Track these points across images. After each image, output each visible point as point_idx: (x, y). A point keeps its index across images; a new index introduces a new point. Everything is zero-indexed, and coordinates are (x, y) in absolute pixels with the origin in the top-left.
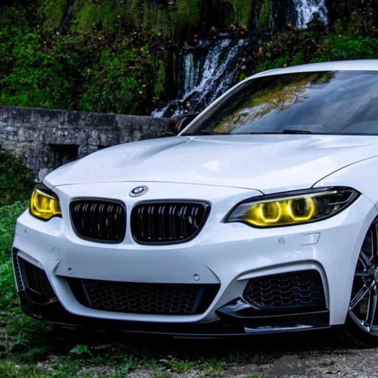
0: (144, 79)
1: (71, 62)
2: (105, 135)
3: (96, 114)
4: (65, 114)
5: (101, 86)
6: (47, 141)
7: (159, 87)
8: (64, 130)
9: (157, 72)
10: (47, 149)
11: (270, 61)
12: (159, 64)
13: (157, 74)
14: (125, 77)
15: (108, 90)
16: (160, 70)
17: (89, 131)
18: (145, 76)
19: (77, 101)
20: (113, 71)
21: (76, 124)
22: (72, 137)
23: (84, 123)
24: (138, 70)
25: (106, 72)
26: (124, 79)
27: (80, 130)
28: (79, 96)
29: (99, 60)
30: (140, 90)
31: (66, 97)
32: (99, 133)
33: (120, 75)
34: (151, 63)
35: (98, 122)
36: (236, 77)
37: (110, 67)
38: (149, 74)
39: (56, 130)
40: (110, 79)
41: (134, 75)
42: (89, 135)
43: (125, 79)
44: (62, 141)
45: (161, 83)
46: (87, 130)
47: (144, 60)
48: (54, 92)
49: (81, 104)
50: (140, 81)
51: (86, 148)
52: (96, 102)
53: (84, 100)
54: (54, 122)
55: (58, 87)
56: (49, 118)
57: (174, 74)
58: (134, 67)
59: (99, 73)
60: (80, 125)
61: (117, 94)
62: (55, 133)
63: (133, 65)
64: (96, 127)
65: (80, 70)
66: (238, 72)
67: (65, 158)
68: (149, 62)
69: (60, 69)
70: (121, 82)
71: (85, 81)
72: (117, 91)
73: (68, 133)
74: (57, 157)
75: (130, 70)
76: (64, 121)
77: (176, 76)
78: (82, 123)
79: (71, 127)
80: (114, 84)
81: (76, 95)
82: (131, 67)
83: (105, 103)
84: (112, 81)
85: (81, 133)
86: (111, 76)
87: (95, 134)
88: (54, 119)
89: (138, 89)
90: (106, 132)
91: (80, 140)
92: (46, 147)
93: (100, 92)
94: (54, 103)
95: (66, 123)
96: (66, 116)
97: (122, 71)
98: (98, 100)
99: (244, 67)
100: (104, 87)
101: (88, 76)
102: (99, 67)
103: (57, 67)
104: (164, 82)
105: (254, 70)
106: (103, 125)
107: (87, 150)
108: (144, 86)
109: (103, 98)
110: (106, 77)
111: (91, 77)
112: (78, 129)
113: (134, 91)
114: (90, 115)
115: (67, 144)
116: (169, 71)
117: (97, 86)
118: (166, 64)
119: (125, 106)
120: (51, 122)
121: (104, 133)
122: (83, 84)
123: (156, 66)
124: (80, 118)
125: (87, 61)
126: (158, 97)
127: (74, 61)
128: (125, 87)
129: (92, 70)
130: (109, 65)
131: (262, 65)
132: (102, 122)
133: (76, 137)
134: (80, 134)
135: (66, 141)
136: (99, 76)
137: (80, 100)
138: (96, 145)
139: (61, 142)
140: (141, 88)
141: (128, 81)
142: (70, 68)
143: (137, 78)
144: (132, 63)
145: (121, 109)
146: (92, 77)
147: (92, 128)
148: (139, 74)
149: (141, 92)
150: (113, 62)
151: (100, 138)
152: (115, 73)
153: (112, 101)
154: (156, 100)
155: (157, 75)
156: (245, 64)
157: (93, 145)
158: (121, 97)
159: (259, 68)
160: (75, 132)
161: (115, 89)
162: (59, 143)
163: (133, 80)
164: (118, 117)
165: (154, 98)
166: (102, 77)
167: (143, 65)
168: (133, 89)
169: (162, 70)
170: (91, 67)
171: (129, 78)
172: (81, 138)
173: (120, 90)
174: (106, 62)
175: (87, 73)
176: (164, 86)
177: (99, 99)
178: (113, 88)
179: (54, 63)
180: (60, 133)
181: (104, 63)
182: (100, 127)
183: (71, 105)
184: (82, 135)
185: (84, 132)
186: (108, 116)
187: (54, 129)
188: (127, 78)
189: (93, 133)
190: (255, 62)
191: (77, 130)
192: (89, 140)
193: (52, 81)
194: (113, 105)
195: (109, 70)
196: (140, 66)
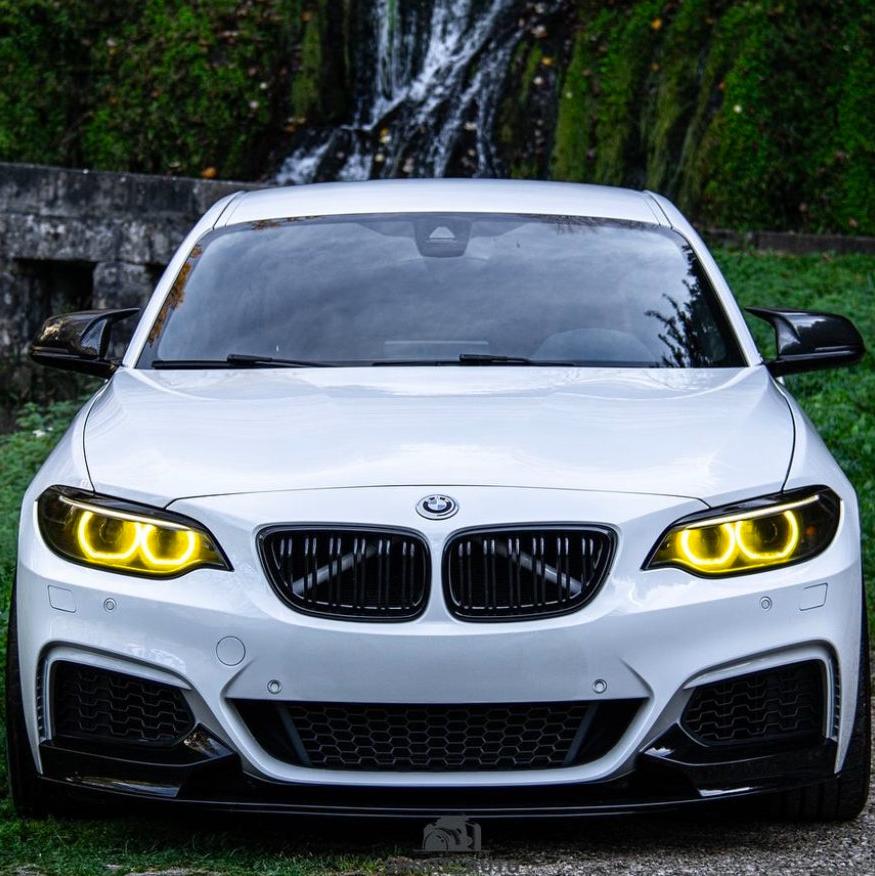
0: (262, 67)
1: (63, 18)
2: (165, 235)
3: (141, 178)
4: (57, 179)
5: (145, 87)
6: (11, 249)
7: (304, 90)
8: (55, 222)
9: (299, 47)
10: (12, 273)
11: (615, 12)
12: (304, 23)
13: (299, 51)
14: (210, 61)
15: (165, 99)
16: (307, 39)
17: (123, 224)
18: (265, 60)
19: (81, 129)
20: (177, 45)
21: (87, 204)
22: (77, 240)
23: (108, 201)
24: (246, 42)
25: (160, 48)
26: (207, 66)
27: (98, 221)
28: (86, 115)
29: (139, 13)
30: (253, 99)
31: (51, 118)
32: (149, 229)
33: (197, 56)
34: (282, 21)
35: (145, 201)
36: (519, 59)
37: (169, 34)
38: (277, 51)
39: (34, 220)
40: (169, 67)
41: (235, 56)
42: (121, 233)
43: (213, 69)
44: (50, 250)
45: (308, 77)
46: (118, 222)
47: (263, 11)
48: (19, 106)
49: (91, 137)
50: (252, 71)
51: (114, 270)
52: (133, 134)
53: (99, 127)
54: (29, 200)
55: (29, 90)
56: (15, 189)
57: (346, 49)
58: (235, 34)
59: (138, 49)
60: (99, 207)
61: (190, 109)
62: (31, 230)
63: (232, 26)
64: (139, 213)
65: (86, 42)
66: (524, 46)
67: (60, 296)
68: (277, 18)
69: (35, 38)
70: (198, 77)
71: (102, 73)
72: (190, 101)
73: (68, 231)
74: (38, 292)
75: (225, 40)
76: (56, 197)
77: (352, 58)
78: (102, 202)
79: (75, 214)
80: (182, 80)
81: (77, 112)
82: (227, 34)
83: (157, 136)
84: (176, 72)
85: (102, 228)
86: (173, 58)
87: (137, 233)
88: (28, 190)
89: (247, 96)
90: (169, 228)
91: (98, 248)
92: (10, 267)
93: (144, 105)
94: (17, 135)
95: (60, 202)
96: (60, 183)
97: (202, 46)
98: (137, 128)
99: (540, 30)
100: (153, 89)
101: (109, 59)
102: (140, 32)
103: (24, 34)
104: (316, 76)
105: (568, 37)
106: (160, 208)
107: (117, 275)
108: (263, 86)
109: (151, 122)
110: (158, 62)
111: (117, 61)
112: (92, 217)
113: (235, 101)
114: (123, 180)
115: (64, 257)
116: (331, 40)
117: (133, 86)
118: (325, 23)
119: (211, 142)
120: (21, 198)
121: (163, 231)
122: (97, 81)
123: (295, 27)
124: (97, 188)
125: (104, 15)
126: (301, 116)
127: (72, 17)
128: (209, 89)
129: (122, 41)
130: (168, 29)
131: (591, 24)
132: (157, 201)
133: (88, 242)
134: (98, 233)
135: (63, 251)
136: (141, 60)
137: (88, 128)
138: (140, 264)
139: (47, 254)
140: (257, 90)
141: (221, 72)
142: (62, 36)
143: (245, 63)
144: (230, 22)
145: (201, 150)
146: (122, 62)
147: (130, 216)
148: (249, 51)
149: (254, 105)
150: (178, 19)
151: (151, 245)
152: (183, 50)
153: (177, 130)
154: (298, 126)
155: (298, 54)
156: (542, 20)
157: (133, 263)
158: (202, 117)
159: (583, 31)
160: (84, 227)
161: (184, 97)
162: (42, 258)
163: (234, 70)
164: (198, 186)
165: (291, 120)
166: (148, 62)
167: (260, 27)
168: (233, 96)
169: (312, 40)
170: (118, 34)
171: (222, 65)
172: (101, 243)
173: (198, 98)
174: (158, 18)
175: (109, 48)
176: (317, 84)
177: (141, 124)
178: (179, 92)
179: (16, 22)
180: (45, 228)
181: (153, 22)
182: (152, 214)
183: (64, 140)
184: (105, 234)
185: (109, 226)
186: (171, 185)
187: (30, 218)
188: (215, 65)
189: (133, 230)
190: (572, 15)
191: (89, 222)
192: (122, 249)
193: (14, 73)
194: (179, 142)
195: (169, 40)
196: (252, 32)
